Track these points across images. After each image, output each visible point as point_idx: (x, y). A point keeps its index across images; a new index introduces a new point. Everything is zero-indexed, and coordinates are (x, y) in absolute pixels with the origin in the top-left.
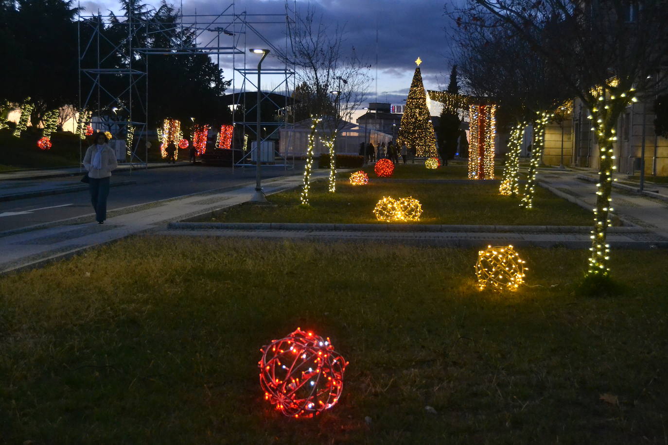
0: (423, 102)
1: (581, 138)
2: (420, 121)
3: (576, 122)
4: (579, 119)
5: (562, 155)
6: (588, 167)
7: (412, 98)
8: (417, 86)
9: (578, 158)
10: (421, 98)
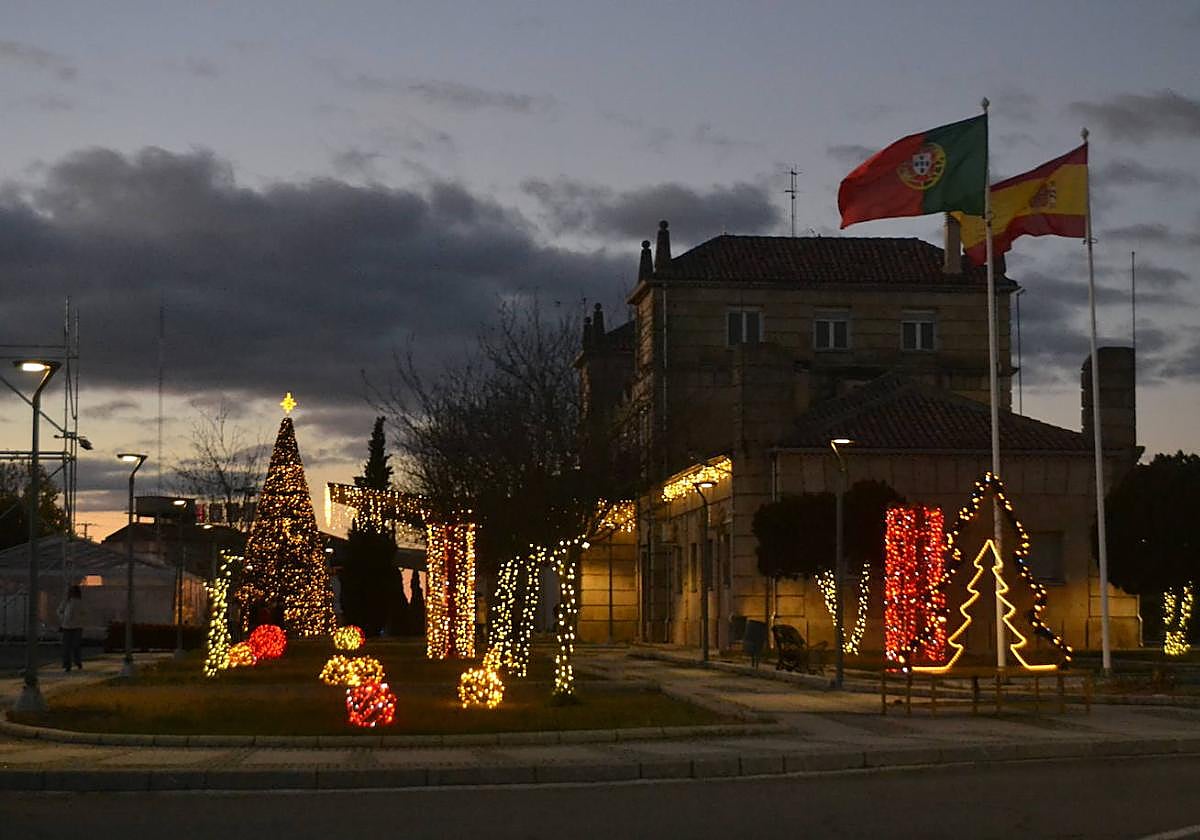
0: (301, 501)
1: (652, 584)
2: (294, 546)
3: (642, 550)
4: (646, 543)
5: (611, 620)
6: (667, 642)
7: (272, 492)
8: (285, 462)
9: (648, 624)
10: (295, 492)
